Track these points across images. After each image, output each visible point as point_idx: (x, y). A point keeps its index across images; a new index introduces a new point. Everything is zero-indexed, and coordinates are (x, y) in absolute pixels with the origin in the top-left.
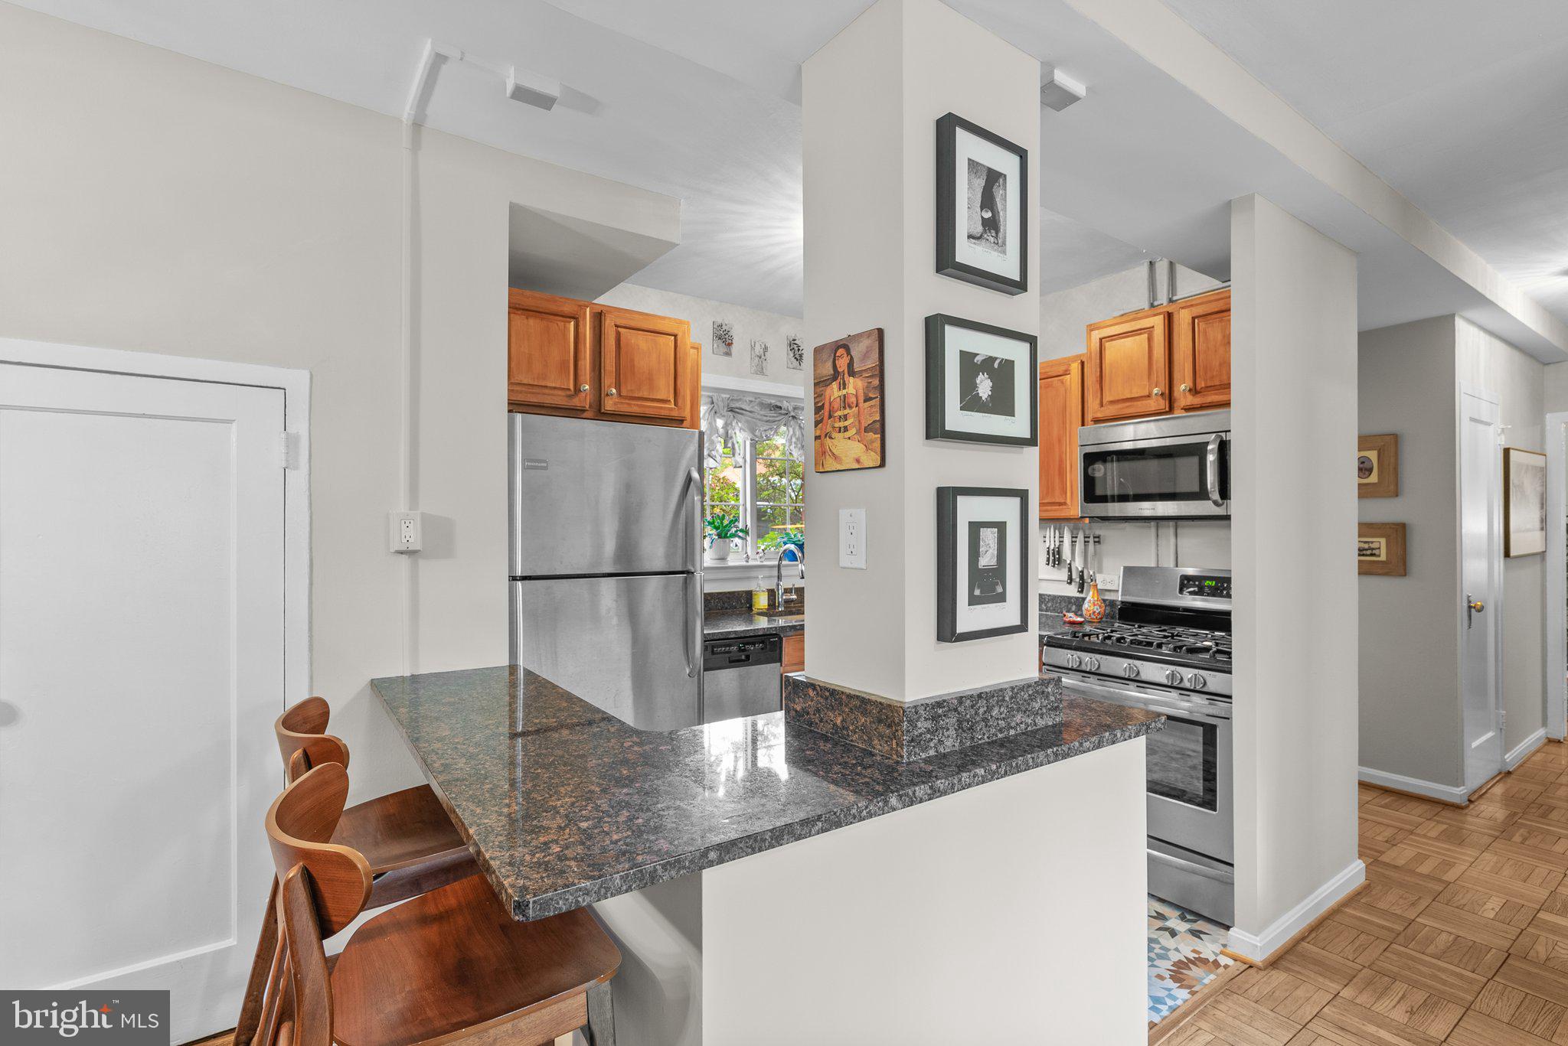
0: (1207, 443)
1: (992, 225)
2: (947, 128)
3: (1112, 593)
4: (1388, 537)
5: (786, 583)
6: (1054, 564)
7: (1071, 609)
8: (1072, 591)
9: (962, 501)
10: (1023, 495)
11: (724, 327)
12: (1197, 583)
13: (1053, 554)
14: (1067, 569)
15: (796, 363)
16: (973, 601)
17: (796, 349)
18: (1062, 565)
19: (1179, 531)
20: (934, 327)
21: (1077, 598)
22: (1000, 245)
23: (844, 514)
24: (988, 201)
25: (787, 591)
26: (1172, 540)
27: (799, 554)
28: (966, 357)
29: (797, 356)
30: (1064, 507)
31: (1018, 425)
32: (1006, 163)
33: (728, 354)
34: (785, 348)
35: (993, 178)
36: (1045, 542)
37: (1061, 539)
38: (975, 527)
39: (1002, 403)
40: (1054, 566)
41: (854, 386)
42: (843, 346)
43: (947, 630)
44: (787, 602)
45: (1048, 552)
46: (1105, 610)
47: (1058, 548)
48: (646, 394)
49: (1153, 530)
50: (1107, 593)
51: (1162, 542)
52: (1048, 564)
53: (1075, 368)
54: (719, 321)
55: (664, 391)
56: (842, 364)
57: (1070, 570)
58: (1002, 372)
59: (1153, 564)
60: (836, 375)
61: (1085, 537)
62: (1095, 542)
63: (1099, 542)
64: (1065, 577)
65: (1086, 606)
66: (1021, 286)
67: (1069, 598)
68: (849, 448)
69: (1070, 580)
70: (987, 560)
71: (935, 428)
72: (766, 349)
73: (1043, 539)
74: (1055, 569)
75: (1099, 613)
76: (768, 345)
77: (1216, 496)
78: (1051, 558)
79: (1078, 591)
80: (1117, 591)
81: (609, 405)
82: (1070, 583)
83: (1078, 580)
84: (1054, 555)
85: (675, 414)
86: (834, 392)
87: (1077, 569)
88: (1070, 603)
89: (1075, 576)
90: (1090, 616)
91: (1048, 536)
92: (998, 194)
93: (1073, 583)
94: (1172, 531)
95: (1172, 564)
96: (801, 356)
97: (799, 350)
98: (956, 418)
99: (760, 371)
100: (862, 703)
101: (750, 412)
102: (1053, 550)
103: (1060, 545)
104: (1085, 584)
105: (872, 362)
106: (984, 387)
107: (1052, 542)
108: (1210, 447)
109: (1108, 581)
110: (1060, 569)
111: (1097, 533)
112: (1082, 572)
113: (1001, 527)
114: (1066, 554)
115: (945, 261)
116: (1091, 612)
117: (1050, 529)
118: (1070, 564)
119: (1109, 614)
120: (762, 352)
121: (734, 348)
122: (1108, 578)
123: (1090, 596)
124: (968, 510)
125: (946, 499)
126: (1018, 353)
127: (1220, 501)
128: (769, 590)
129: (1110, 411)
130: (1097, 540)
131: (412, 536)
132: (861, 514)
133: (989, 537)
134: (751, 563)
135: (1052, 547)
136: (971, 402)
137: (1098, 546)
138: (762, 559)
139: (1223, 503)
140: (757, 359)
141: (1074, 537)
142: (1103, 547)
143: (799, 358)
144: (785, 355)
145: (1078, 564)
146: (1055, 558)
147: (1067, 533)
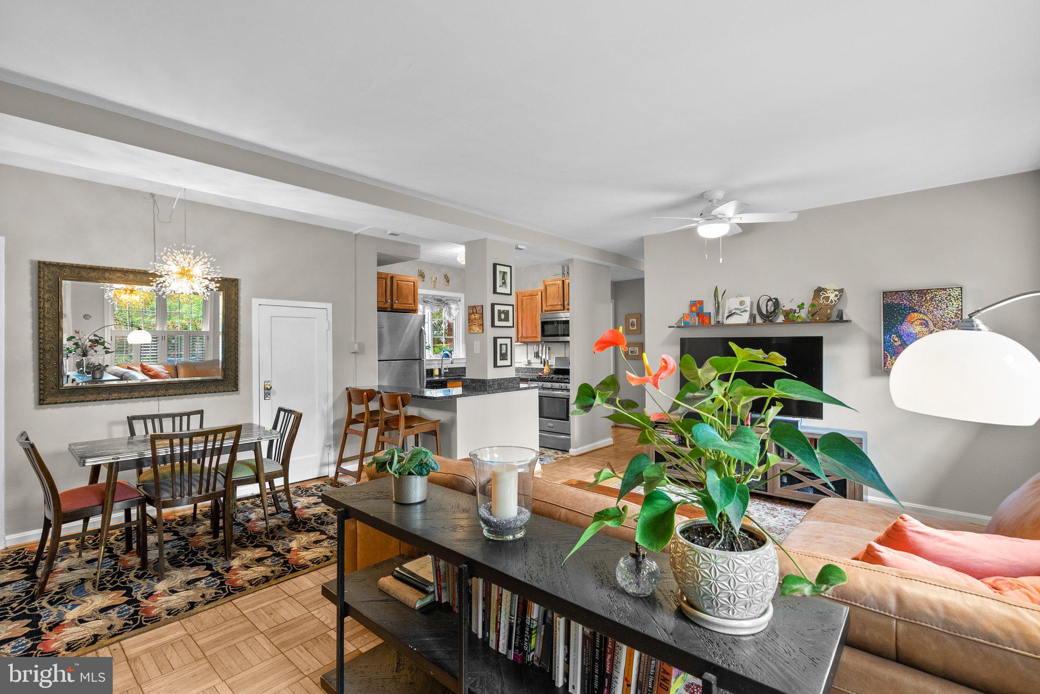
1: (504, 283)
2: (495, 265)
3: (552, 366)
4: (638, 347)
5: (444, 366)
8: (541, 366)
9: (498, 340)
10: (511, 338)
11: (422, 271)
12: (561, 360)
13: (537, 353)
15: (447, 283)
16: (501, 360)
17: (447, 278)
18: (539, 357)
20: (493, 305)
21: (543, 368)
22: (506, 287)
23: (475, 343)
24: (503, 278)
25: (445, 369)
27: (450, 355)
28: (499, 311)
30: (536, 338)
31: (510, 324)
32: (507, 270)
33: (423, 281)
34: (443, 278)
35: (505, 273)
37: (538, 349)
38: (501, 345)
39: (507, 319)
40: (536, 358)
41: (477, 316)
42: (475, 307)
43: (495, 366)
44: (445, 373)
45: (535, 353)
48: (405, 302)
49: (564, 346)
51: (566, 349)
52: (534, 358)
53: (540, 293)
54: (420, 269)
55: (411, 301)
56: (475, 311)
57: (541, 359)
58: (506, 313)
59: (564, 356)
60: (473, 313)
61: (545, 349)
65: (546, 370)
66: (511, 294)
67: (540, 369)
68: (476, 329)
69: (541, 362)
70: (504, 351)
71: (493, 325)
72: (436, 278)
73: (533, 350)
75: (550, 372)
77: (566, 335)
80: (554, 365)
81: (395, 306)
85: (414, 308)
86: (473, 316)
87: (543, 359)
89: (543, 361)
90: (546, 373)
91: (535, 348)
92: (506, 276)
93: (542, 364)
98: (497, 323)
99: (434, 287)
100: (479, 381)
101: (431, 302)
103: (538, 351)
104: (545, 364)
105: (481, 312)
106: (503, 316)
107: (536, 350)
109: (552, 362)
110: (538, 359)
111: (549, 347)
112: (545, 359)
113: (506, 345)
114: (540, 355)
115: (495, 292)
116: (548, 371)
117: (536, 346)
118: (541, 357)
120: (435, 280)
121: (425, 279)
123: (546, 367)
124: (499, 341)
125: (495, 339)
126: (510, 308)
128: (439, 369)
129: (549, 308)
131: (356, 348)
132: (479, 342)
133: (504, 347)
136: (500, 320)
137: (549, 351)
139: (568, 338)
140: (433, 282)
141: (542, 348)
142: (551, 351)
143: (448, 281)
144: (443, 280)
145: (544, 357)
146: (537, 355)
147: (541, 346)
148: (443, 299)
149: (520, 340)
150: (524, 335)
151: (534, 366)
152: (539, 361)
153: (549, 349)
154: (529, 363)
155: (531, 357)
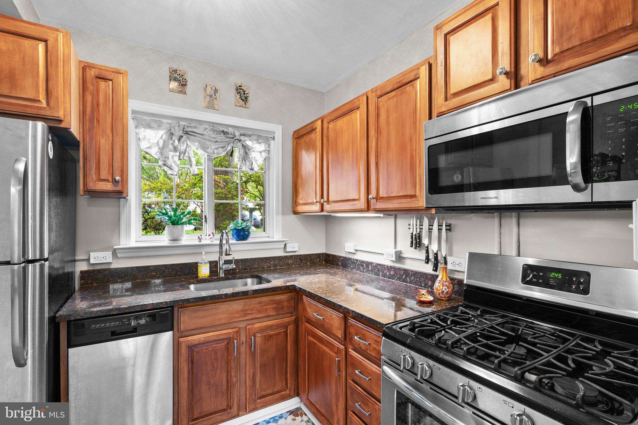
0: (566, 114)
3: (460, 274)
6: (416, 246)
7: (427, 284)
8: (428, 269)
11: (178, 72)
12: (541, 274)
13: (416, 238)
14: (425, 251)
15: (242, 103)
17: (242, 93)
18: (422, 247)
19: (521, 221)
21: (432, 275)
25: (227, 262)
26: (515, 229)
29: (243, 98)
30: (414, 199)
33: (183, 92)
34: (234, 92)
36: (410, 228)
37: (421, 227)
40: (416, 248)
44: (227, 270)
45: (412, 237)
46: (454, 288)
47: (419, 234)
48: (5, 92)
49: (496, 221)
50: (456, 273)
51: (505, 230)
52: (412, 246)
53: (423, 70)
54: (175, 67)
55: (32, 91)
57: (427, 252)
59: (496, 252)
61: (439, 226)
62: (446, 230)
63: (450, 230)
64: (424, 257)
65: (437, 284)
67: (426, 274)
69: (427, 260)
72: (216, 91)
73: (408, 227)
74: (417, 250)
75: (447, 292)
76: (218, 88)
77: (579, 179)
78: (414, 242)
79: (433, 270)
80: (464, 272)
82: (427, 263)
83: (433, 260)
84: (416, 240)
87: (433, 251)
88: (427, 278)
89: (431, 257)
90: (439, 295)
91: (412, 224)
93: (430, 262)
94: (514, 221)
95: (514, 252)
96: (246, 98)
97: (244, 94)
99: (211, 107)
101: (202, 135)
102: (415, 235)
103: (420, 231)
104: (439, 264)
107: (415, 229)
108: (569, 119)
109: (457, 263)
110: (421, 251)
111: (449, 222)
112: (436, 254)
114: (425, 241)
116: (440, 291)
117: (413, 219)
118: (427, 247)
119: (457, 292)
120: (213, 92)
121: (189, 88)
122: (457, 261)
123: (441, 275)
127: (583, 185)
128: (211, 263)
129: (454, 103)
130: (448, 228)
134: (203, 242)
135: (414, 233)
137: (449, 233)
138: (212, 240)
139: (586, 188)
140: (208, 97)
141: (431, 225)
142: (453, 234)
143: (245, 99)
144: (232, 96)
145: (434, 248)
146: (417, 242)
147: (426, 222)
148: (230, 130)
149: (372, 207)
150: (382, 194)
151: (409, 265)
152: (423, 256)
153: (449, 228)
154: (399, 257)
155: (405, 246)
